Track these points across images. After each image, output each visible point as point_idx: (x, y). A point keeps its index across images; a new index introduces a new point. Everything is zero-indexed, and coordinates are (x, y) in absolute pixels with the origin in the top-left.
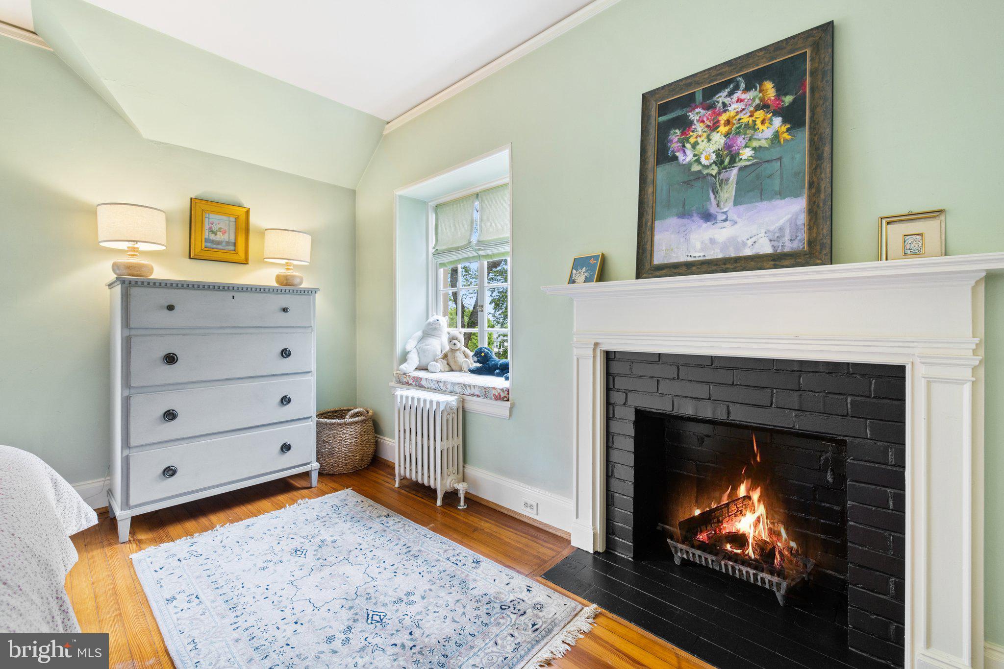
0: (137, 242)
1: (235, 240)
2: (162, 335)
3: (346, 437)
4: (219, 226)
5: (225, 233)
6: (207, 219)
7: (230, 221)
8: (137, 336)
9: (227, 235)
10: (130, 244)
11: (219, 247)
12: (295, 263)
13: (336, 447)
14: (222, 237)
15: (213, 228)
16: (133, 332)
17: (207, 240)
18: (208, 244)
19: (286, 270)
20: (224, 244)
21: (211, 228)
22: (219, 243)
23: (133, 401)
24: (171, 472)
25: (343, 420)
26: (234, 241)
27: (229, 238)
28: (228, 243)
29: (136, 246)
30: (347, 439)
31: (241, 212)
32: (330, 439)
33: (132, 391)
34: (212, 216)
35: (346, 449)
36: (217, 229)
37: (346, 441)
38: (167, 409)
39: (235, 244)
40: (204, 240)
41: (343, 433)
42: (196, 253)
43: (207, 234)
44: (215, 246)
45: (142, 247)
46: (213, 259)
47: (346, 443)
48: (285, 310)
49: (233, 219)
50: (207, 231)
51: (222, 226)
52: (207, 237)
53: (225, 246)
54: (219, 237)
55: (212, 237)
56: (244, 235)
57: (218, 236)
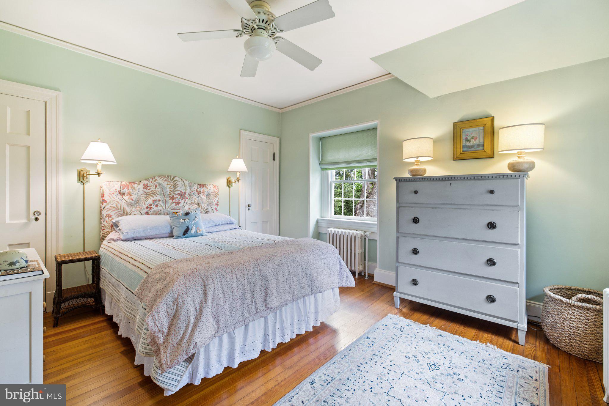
0: (418, 157)
1: (484, 142)
2: (412, 207)
3: (571, 318)
4: (472, 136)
5: (476, 139)
6: (464, 133)
7: (479, 130)
8: (402, 207)
9: (478, 140)
10: (415, 159)
11: (472, 149)
12: (527, 151)
13: (558, 323)
14: (474, 143)
15: (468, 138)
16: (401, 205)
17: (463, 147)
18: (465, 149)
19: (517, 158)
20: (476, 147)
21: (467, 138)
22: (472, 147)
23: (400, 239)
24: (415, 283)
25: (568, 300)
26: (482, 143)
27: (479, 142)
28: (478, 146)
29: (418, 159)
30: (572, 321)
31: (488, 121)
32: (554, 313)
33: (400, 234)
34: (467, 130)
35: (571, 330)
36: (471, 138)
37: (571, 322)
38: (414, 248)
39: (483, 145)
40: (462, 147)
41: (568, 313)
42: (457, 157)
43: (464, 142)
44: (469, 149)
45: (421, 159)
46: (467, 158)
47: (571, 325)
48: (492, 192)
49: (481, 128)
50: (464, 141)
51: (474, 135)
52: (464, 145)
53: (477, 148)
54: (473, 142)
55: (468, 144)
56: (490, 138)
57: (471, 142)
